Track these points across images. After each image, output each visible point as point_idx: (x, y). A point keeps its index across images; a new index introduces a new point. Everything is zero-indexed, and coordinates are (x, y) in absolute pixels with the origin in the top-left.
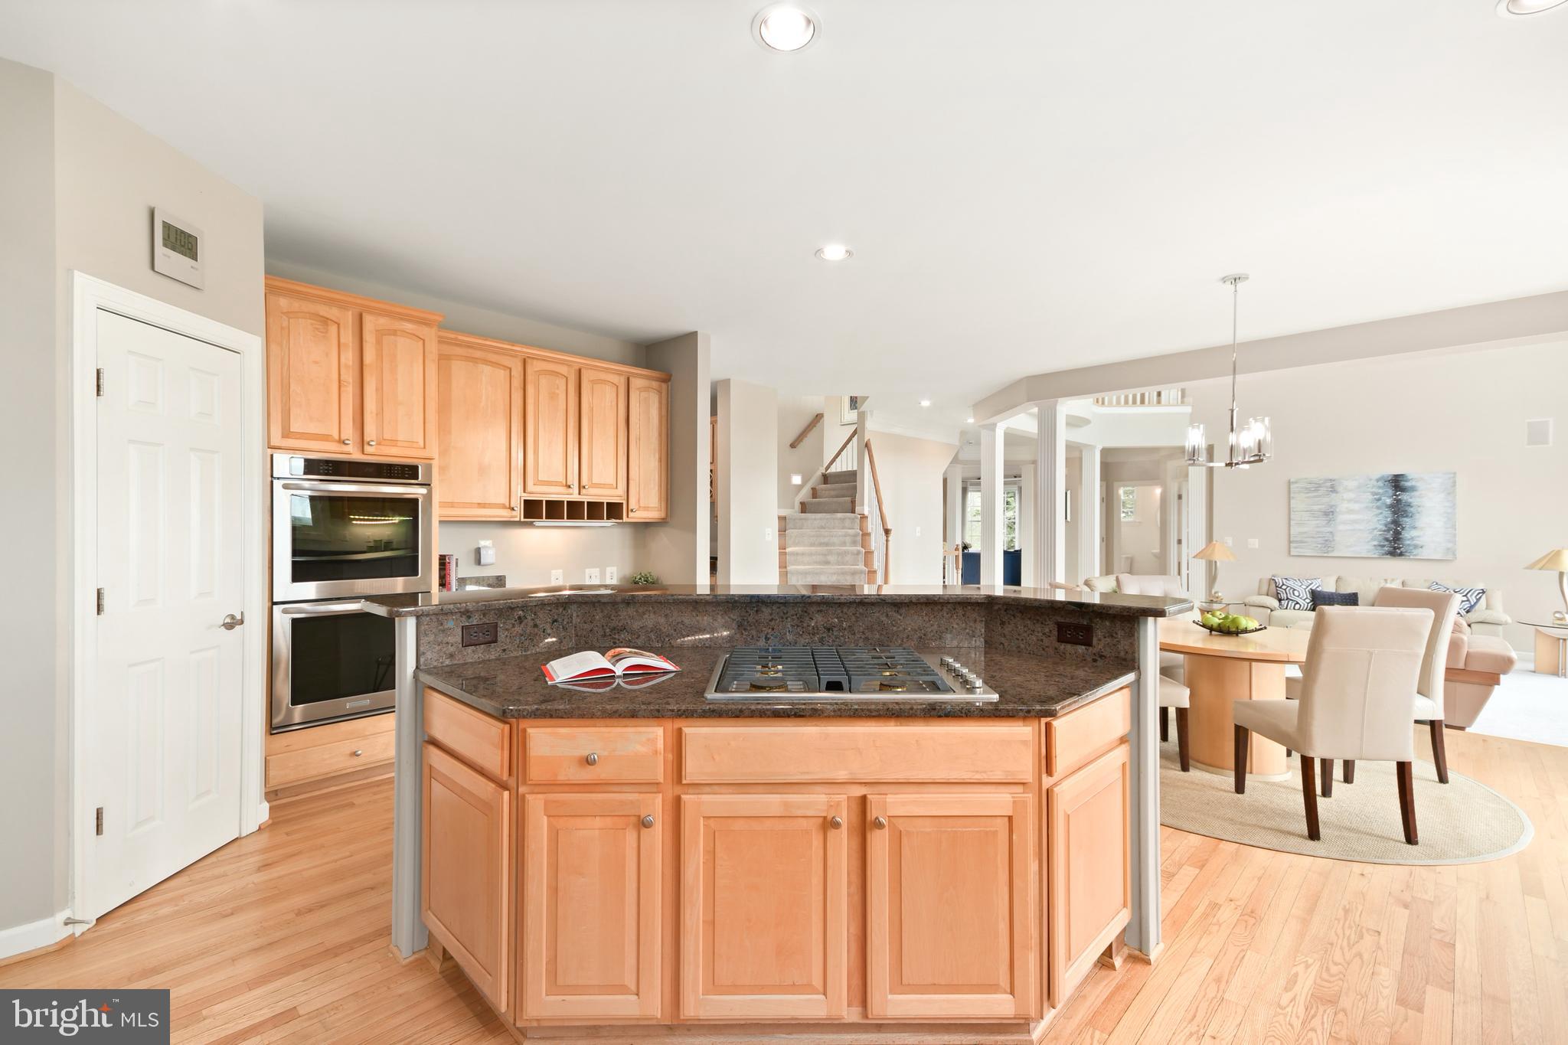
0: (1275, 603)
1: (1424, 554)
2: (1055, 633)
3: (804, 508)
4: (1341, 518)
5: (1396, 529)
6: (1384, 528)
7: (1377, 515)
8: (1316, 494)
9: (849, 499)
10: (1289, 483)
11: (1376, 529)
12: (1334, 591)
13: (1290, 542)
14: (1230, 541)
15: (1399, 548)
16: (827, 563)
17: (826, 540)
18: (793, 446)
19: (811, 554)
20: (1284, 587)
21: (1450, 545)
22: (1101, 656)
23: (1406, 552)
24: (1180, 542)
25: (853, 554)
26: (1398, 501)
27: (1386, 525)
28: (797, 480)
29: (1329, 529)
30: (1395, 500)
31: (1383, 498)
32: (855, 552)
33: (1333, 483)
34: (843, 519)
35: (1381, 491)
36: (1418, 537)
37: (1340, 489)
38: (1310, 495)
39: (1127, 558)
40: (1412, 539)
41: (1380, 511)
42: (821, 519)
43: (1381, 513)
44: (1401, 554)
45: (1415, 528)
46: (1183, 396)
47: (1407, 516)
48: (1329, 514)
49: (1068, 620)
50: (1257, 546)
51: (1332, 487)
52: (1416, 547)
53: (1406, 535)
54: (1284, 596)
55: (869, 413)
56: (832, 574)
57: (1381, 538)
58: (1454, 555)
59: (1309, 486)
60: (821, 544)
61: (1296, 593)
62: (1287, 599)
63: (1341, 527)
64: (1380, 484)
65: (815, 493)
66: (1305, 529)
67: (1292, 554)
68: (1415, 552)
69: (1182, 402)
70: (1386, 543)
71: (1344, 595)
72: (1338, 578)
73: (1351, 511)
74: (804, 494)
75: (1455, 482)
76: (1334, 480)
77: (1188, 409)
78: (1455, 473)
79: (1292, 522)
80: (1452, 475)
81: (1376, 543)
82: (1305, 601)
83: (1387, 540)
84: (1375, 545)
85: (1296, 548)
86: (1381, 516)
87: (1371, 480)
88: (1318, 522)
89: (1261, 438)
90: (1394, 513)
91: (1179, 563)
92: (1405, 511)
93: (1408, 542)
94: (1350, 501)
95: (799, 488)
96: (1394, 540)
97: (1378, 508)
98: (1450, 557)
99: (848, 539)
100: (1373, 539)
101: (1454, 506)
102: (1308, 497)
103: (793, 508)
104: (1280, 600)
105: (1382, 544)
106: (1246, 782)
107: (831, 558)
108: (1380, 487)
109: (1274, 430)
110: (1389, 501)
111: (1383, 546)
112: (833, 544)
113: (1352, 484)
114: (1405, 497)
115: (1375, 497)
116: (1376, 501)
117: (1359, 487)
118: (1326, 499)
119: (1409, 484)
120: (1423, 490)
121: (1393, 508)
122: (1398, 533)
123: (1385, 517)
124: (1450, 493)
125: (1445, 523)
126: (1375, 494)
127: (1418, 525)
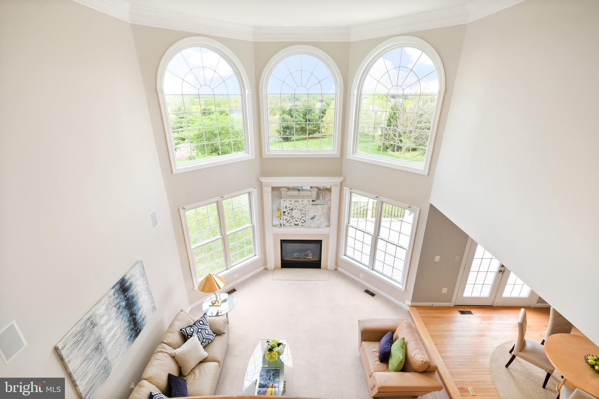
1: (147, 319)
5: (133, 318)
6: (128, 324)
7: (122, 318)
8: (85, 339)
11: (125, 328)
15: (138, 328)
21: (153, 305)
23: (141, 327)
26: (128, 299)
27: (128, 321)
29: (103, 358)
30: (126, 300)
31: (121, 304)
33: (91, 319)
35: (118, 300)
36: (142, 313)
37: (97, 320)
38: (80, 345)
40: (141, 316)
43: (124, 314)
44: (140, 332)
45: (139, 309)
47: (134, 306)
48: (98, 347)
51: (92, 323)
52: (144, 320)
53: (138, 317)
57: (129, 331)
58: (155, 308)
59: (76, 338)
63: (109, 348)
64: (116, 295)
68: (144, 323)
73: (109, 331)
75: (143, 268)
76: (91, 317)
78: (142, 262)
79: (76, 383)
80: (141, 264)
83: (132, 330)
84: (129, 339)
86: (124, 317)
87: (111, 297)
88: (93, 362)
90: (129, 309)
92: (133, 303)
93: (140, 320)
94: (106, 323)
96: (134, 326)
97: (121, 313)
100: (126, 337)
101: (147, 283)
102: (78, 350)
105: (131, 334)
110: (124, 304)
111: (131, 336)
113: (101, 310)
114: (130, 294)
115: (117, 307)
116: (119, 310)
117: (107, 308)
118: (92, 337)
119: (128, 284)
120: (135, 282)
121: (128, 306)
122: (134, 320)
123: (126, 316)
124: (144, 275)
125: (148, 294)
126: (116, 305)
127: (140, 306)
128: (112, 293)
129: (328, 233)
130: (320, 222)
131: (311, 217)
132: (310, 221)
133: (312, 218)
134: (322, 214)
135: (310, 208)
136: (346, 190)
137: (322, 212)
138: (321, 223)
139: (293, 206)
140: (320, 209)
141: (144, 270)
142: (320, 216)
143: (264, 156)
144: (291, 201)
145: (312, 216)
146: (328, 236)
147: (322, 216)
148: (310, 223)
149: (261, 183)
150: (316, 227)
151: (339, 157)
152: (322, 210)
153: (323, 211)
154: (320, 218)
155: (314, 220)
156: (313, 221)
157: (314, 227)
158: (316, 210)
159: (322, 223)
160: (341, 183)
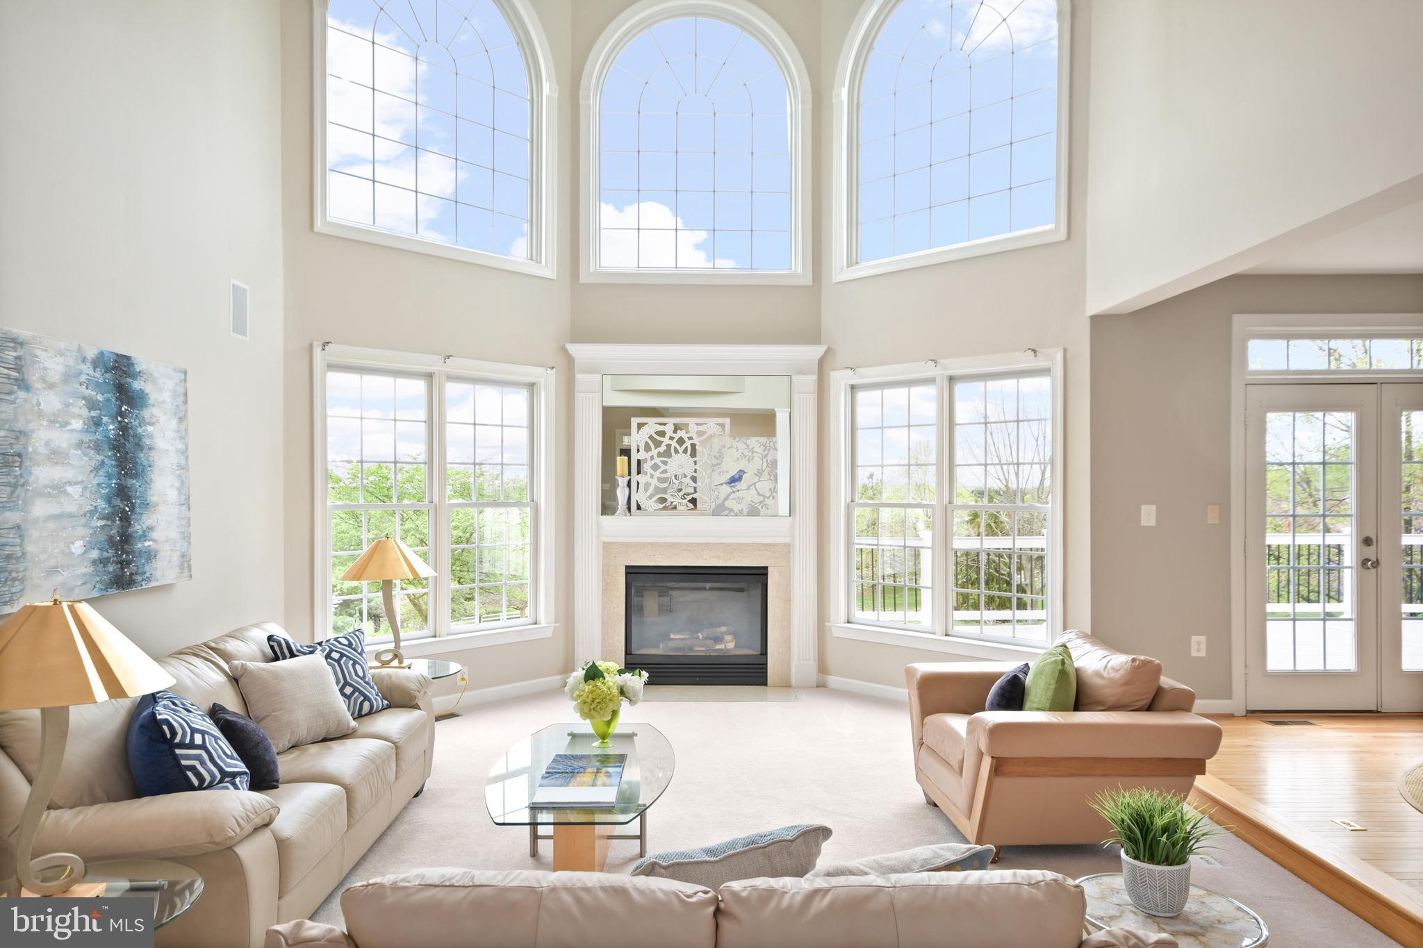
5: (124, 510)
6: (107, 509)
7: (96, 469)
11: (96, 510)
15: (129, 563)
21: (185, 546)
23: (136, 574)
26: (124, 429)
27: (109, 500)
29: (17, 517)
30: (120, 426)
31: (104, 420)
33: (19, 352)
35: (100, 397)
36: (150, 529)
37: (33, 378)
40: (147, 535)
41: (100, 458)
43: (103, 462)
44: (131, 582)
45: (146, 505)
47: (136, 476)
48: (13, 461)
51: (18, 367)
52: (152, 556)
53: (137, 525)
57: (103, 537)
58: (189, 567)
63: (39, 508)
64: (98, 375)
68: (150, 570)
70: (111, 552)
73: (53, 456)
75: (186, 396)
76: (20, 345)
78: (185, 373)
80: (181, 376)
81: (95, 554)
83: (111, 542)
84: (94, 562)
86: (101, 473)
87: (85, 360)
90: (120, 464)
93: (139, 545)
94: (53, 420)
96: (121, 541)
97: (98, 448)
98: (186, 578)
100: (90, 544)
101: (185, 453)
105: (105, 554)
108: (98, 385)
110: (111, 428)
111: (104, 562)
113: (52, 364)
114: (134, 422)
115: (94, 413)
116: (94, 429)
117: (66, 379)
118: (7, 411)
119: (137, 385)
120: (153, 405)
121: (119, 452)
122: (126, 520)
123: (109, 476)
124: (181, 420)
125: (180, 493)
126: (92, 405)
127: (153, 497)
128: (91, 353)
129: (787, 540)
130: (759, 494)
131: (727, 477)
132: (726, 489)
133: (734, 480)
134: (765, 465)
135: (724, 446)
136: (839, 380)
137: (765, 460)
138: (761, 498)
139: (670, 442)
140: (759, 449)
141: (185, 402)
142: (759, 473)
143: (584, 278)
144: (665, 424)
145: (733, 472)
146: (786, 550)
147: (766, 473)
148: (727, 498)
149: (570, 360)
150: (745, 513)
151: (810, 283)
152: (764, 453)
153: (766, 456)
154: (757, 479)
155: (739, 485)
156: (734, 489)
157: (740, 513)
158: (746, 452)
159: (764, 496)
160: (821, 362)
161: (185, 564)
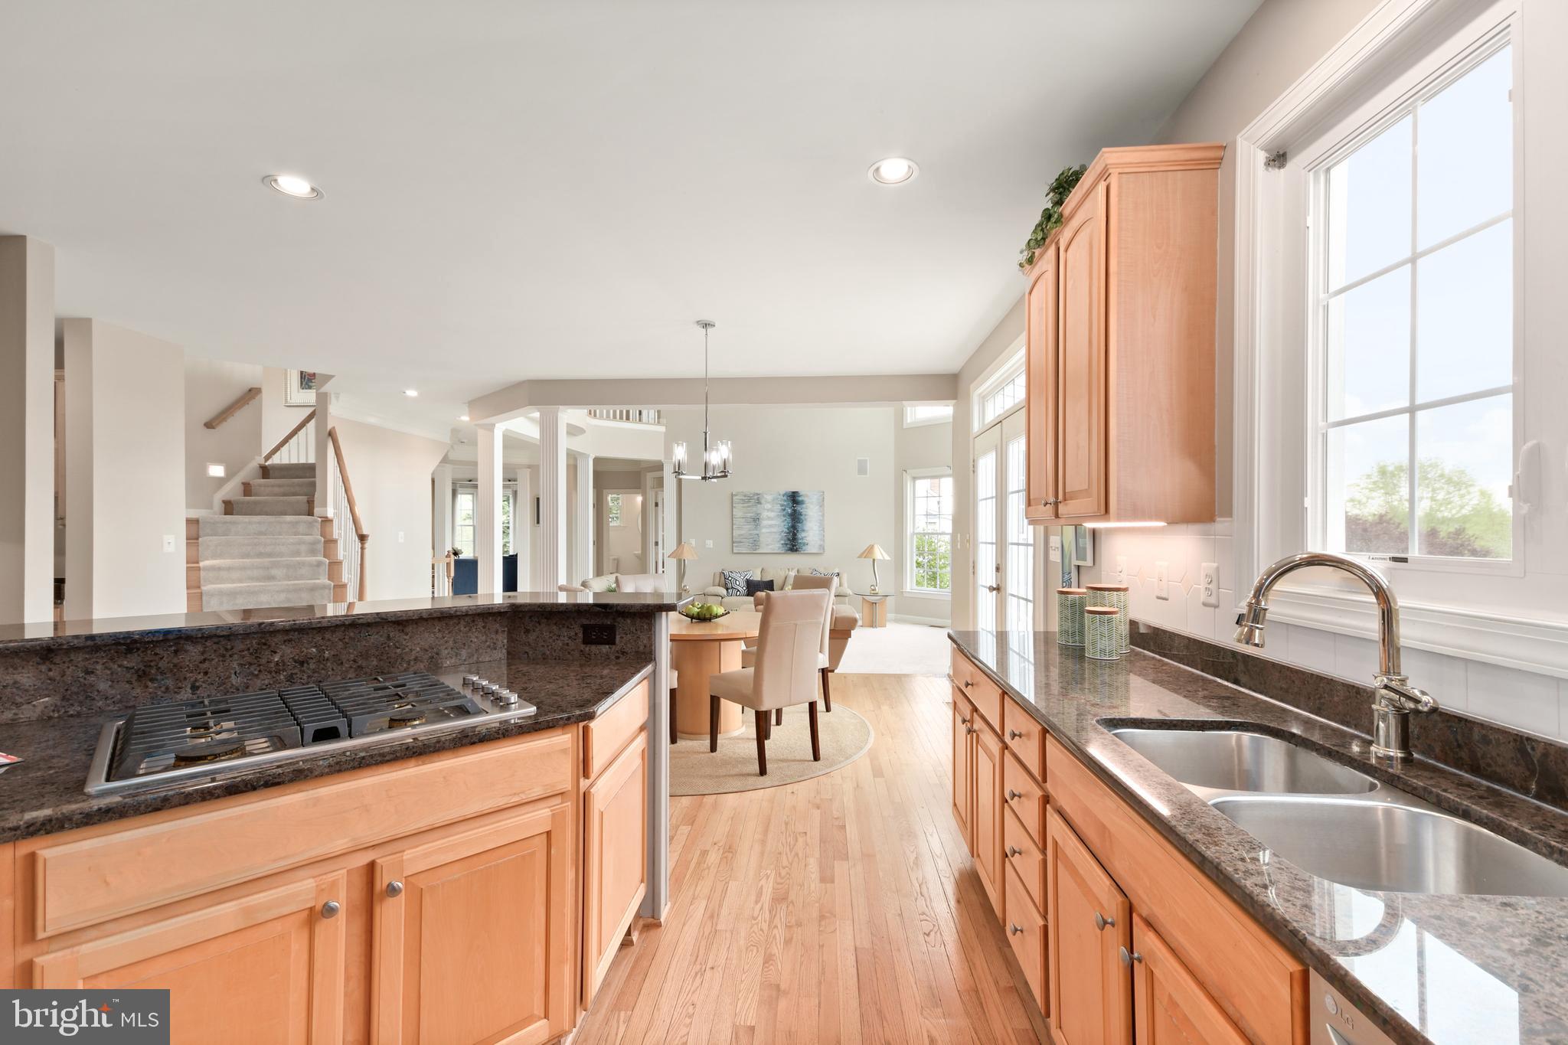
0: (724, 591)
1: (810, 549)
2: (581, 635)
3: (229, 508)
4: (765, 523)
5: (793, 532)
6: (787, 531)
7: (783, 521)
8: (748, 504)
9: (305, 498)
10: (732, 495)
11: (782, 531)
12: (760, 579)
13: (733, 542)
14: (693, 542)
15: (795, 546)
16: (272, 578)
17: (268, 549)
18: (209, 425)
19: (243, 568)
20: (730, 578)
21: (822, 543)
22: (623, 653)
23: (799, 548)
24: (657, 544)
25: (311, 565)
26: (795, 511)
27: (788, 529)
28: (217, 471)
29: (757, 532)
30: (793, 510)
31: (786, 509)
32: (315, 563)
33: (759, 496)
34: (295, 524)
35: (785, 503)
36: (806, 537)
37: (763, 501)
38: (745, 505)
39: (614, 559)
40: (802, 539)
41: (785, 518)
42: (259, 523)
43: (785, 520)
44: (796, 550)
45: (803, 531)
46: (659, 418)
47: (799, 522)
48: (756, 520)
49: (593, 622)
50: (712, 546)
51: (758, 499)
52: (804, 544)
53: (800, 535)
54: (730, 586)
55: (333, 396)
56: (277, 592)
57: (785, 538)
58: (824, 549)
59: (744, 498)
60: (260, 555)
61: (738, 583)
62: (732, 587)
63: (764, 530)
64: (785, 498)
65: (247, 489)
66: (743, 532)
67: (735, 551)
68: (804, 548)
69: (659, 422)
70: (789, 542)
71: (766, 582)
72: (763, 569)
73: (769, 518)
74: (231, 490)
75: (824, 498)
76: (759, 494)
77: (662, 429)
79: (734, 527)
80: (823, 493)
81: (783, 542)
82: (743, 589)
83: (789, 539)
84: (782, 544)
85: (736, 547)
86: (785, 522)
87: (780, 495)
88: (748, 526)
89: (726, 457)
90: (793, 520)
91: (656, 563)
92: (798, 518)
93: (800, 541)
94: (768, 510)
95: (220, 482)
96: (792, 539)
97: (784, 516)
98: (822, 552)
99: (303, 548)
100: (781, 539)
101: (823, 515)
102: (744, 507)
103: (212, 509)
104: (727, 589)
105: (786, 542)
106: (718, 741)
107: (274, 572)
108: (785, 501)
109: (733, 451)
110: (790, 511)
111: (787, 544)
112: (281, 555)
113: (769, 498)
114: (798, 508)
115: (782, 507)
116: (783, 511)
117: (773, 500)
118: (754, 509)
119: (800, 499)
120: (808, 503)
121: (793, 516)
122: (794, 535)
123: (788, 523)
124: (821, 506)
125: (820, 527)
126: (782, 505)
127: (805, 528)
128: (783, 492)
141: (824, 501)
161: (822, 547)
